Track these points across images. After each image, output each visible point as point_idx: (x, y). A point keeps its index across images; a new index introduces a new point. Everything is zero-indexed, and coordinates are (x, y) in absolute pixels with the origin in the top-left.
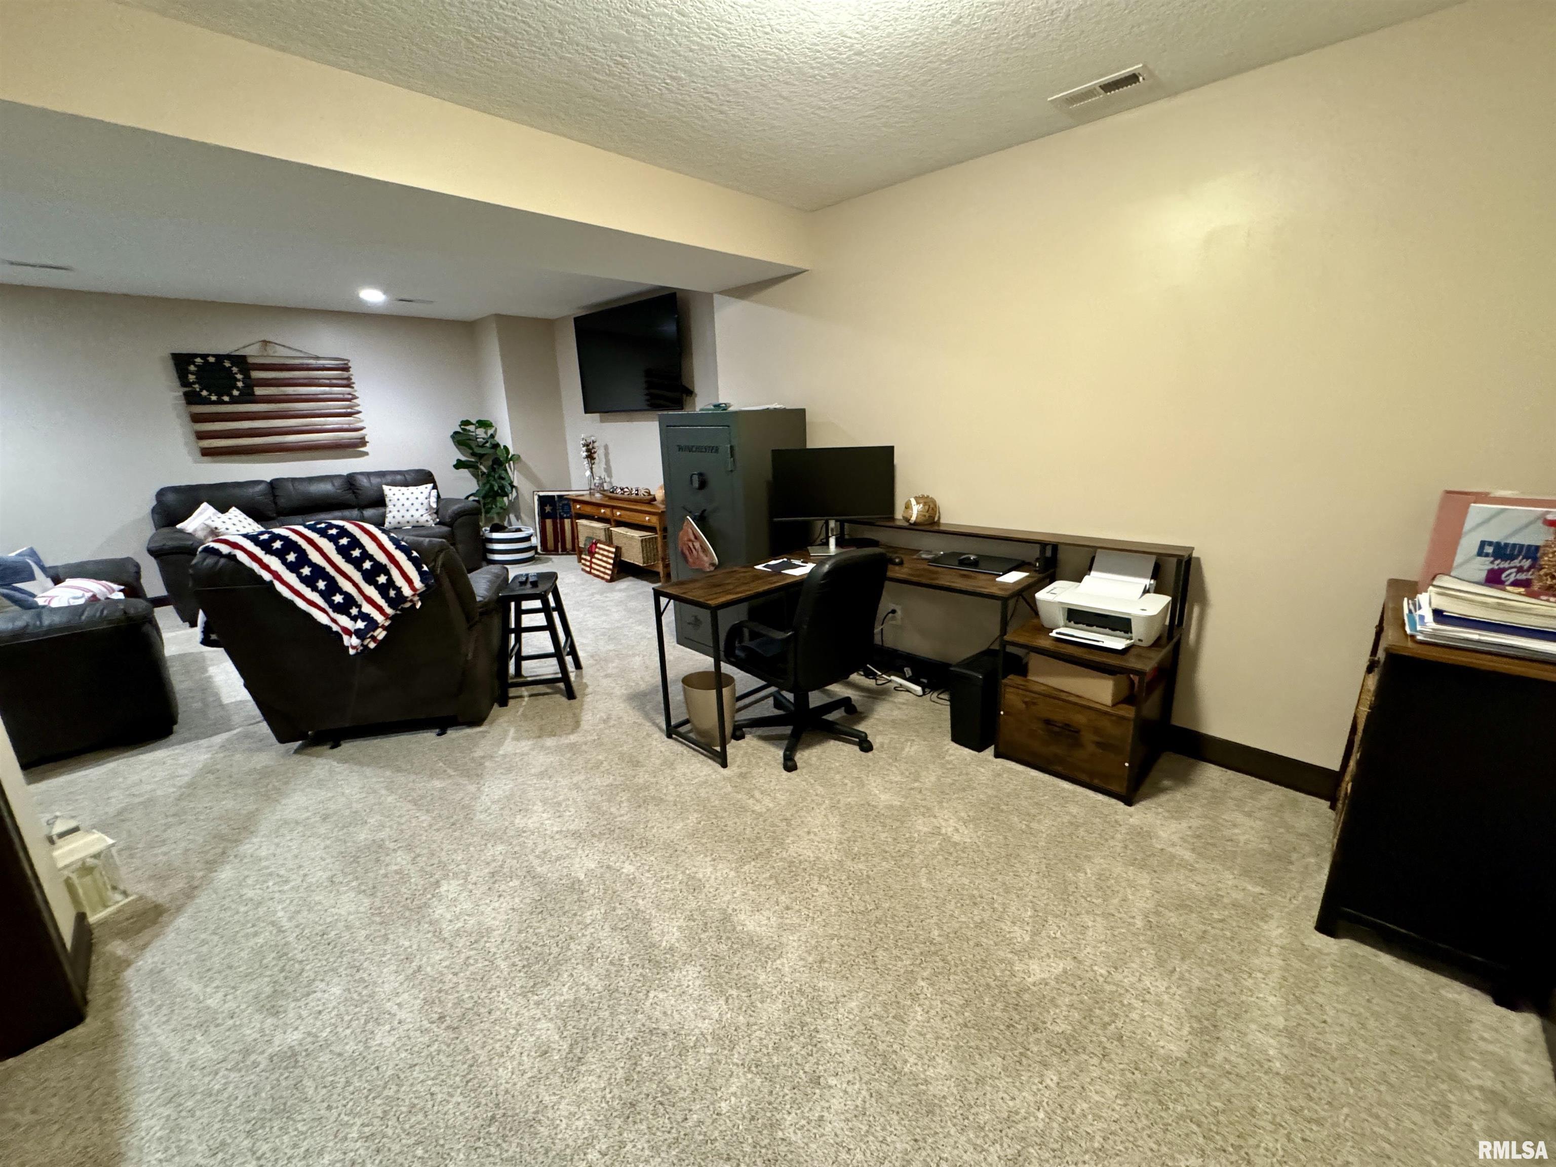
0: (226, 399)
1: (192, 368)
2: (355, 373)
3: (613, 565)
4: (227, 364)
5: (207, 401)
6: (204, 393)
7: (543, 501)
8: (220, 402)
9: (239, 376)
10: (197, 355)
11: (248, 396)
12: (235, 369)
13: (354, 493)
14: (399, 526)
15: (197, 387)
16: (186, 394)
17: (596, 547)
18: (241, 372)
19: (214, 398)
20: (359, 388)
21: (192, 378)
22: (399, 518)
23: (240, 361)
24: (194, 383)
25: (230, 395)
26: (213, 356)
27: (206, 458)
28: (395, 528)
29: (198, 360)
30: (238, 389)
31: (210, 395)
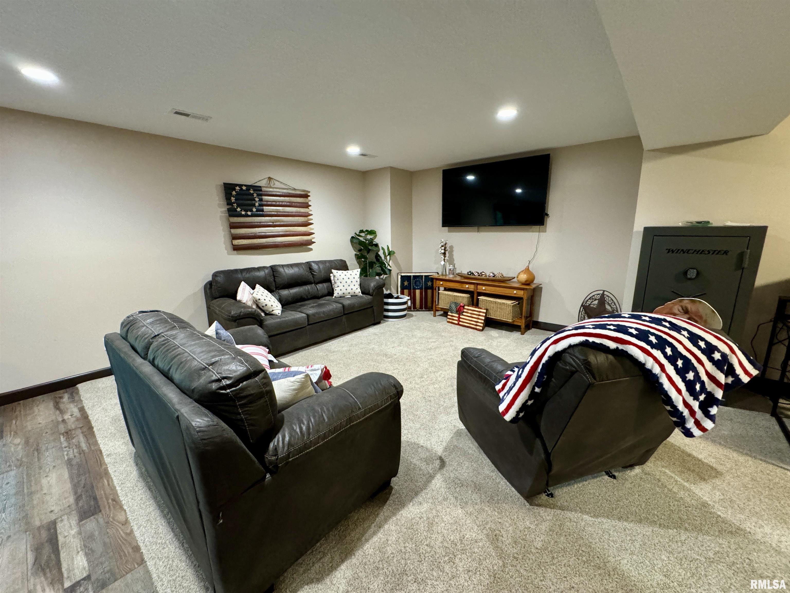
0: (249, 213)
1: (234, 193)
2: (312, 200)
3: (484, 320)
4: (252, 191)
5: (240, 215)
6: (239, 210)
7: (404, 278)
8: (247, 216)
9: (257, 199)
10: (237, 185)
11: (260, 212)
12: (255, 195)
13: (312, 274)
15: (235, 205)
16: (229, 210)
17: (464, 308)
18: (258, 196)
19: (243, 213)
20: (312, 210)
21: (233, 199)
23: (258, 189)
24: (234, 203)
25: (252, 211)
26: (245, 186)
27: (235, 252)
29: (237, 188)
30: (256, 207)
31: (241, 211)
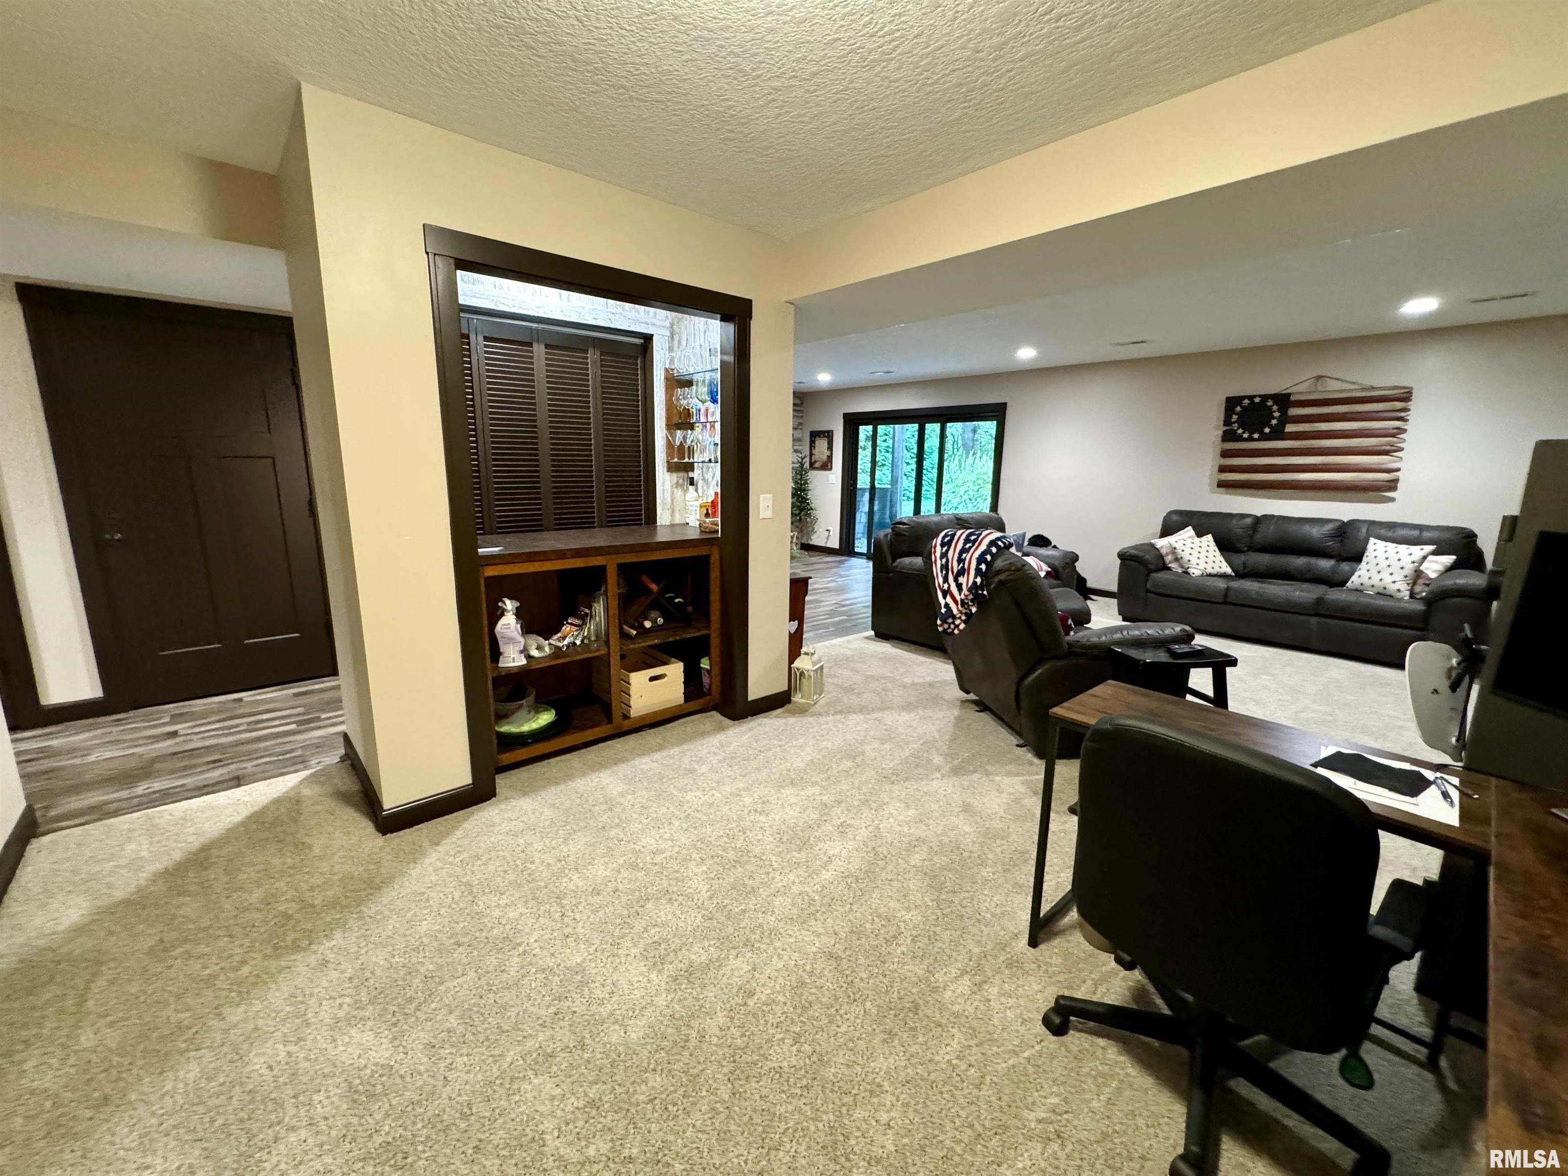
0: (1257, 436)
1: (1239, 409)
2: (1415, 404)
4: (1270, 403)
5: (1240, 439)
6: (1240, 431)
8: (1251, 439)
9: (1277, 414)
10: (1246, 397)
11: (1278, 434)
12: (1275, 408)
13: (1340, 543)
14: (1360, 588)
15: (1235, 426)
16: (1225, 433)
18: (1279, 411)
19: (1246, 435)
20: (1414, 423)
21: (1235, 417)
22: (1365, 580)
23: (1282, 399)
24: (1235, 422)
25: (1261, 433)
26: (1260, 396)
27: (1222, 490)
28: (1357, 590)
29: (1246, 401)
30: (1270, 426)
31: (1244, 433)
